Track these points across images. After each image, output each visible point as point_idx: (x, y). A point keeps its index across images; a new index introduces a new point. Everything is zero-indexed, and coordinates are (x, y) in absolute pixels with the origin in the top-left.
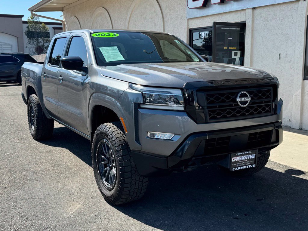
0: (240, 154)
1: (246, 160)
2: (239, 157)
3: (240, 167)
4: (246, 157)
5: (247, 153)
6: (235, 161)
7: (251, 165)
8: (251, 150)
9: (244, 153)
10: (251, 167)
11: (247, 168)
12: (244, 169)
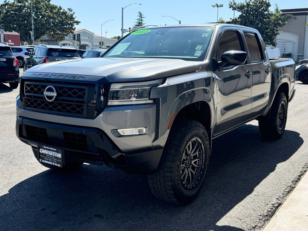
0: (46, 147)
1: (52, 156)
2: (46, 151)
3: (47, 160)
4: (53, 153)
5: (53, 149)
6: (43, 153)
7: (58, 163)
8: (55, 148)
9: (49, 148)
10: (57, 165)
11: (53, 165)
12: (50, 164)
